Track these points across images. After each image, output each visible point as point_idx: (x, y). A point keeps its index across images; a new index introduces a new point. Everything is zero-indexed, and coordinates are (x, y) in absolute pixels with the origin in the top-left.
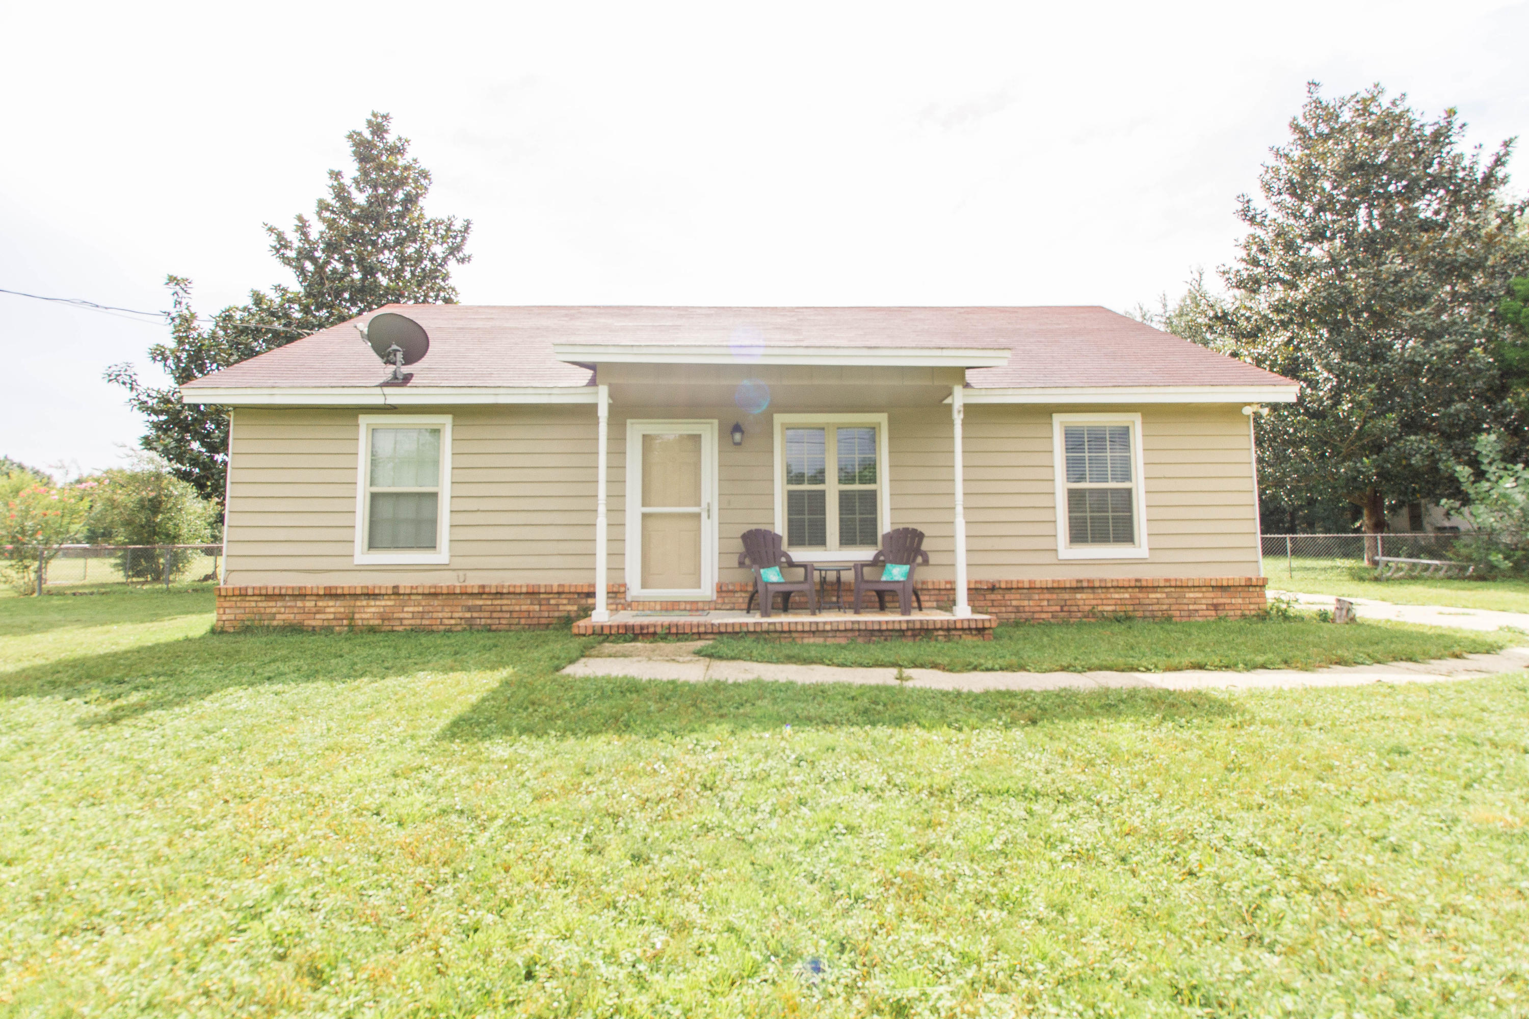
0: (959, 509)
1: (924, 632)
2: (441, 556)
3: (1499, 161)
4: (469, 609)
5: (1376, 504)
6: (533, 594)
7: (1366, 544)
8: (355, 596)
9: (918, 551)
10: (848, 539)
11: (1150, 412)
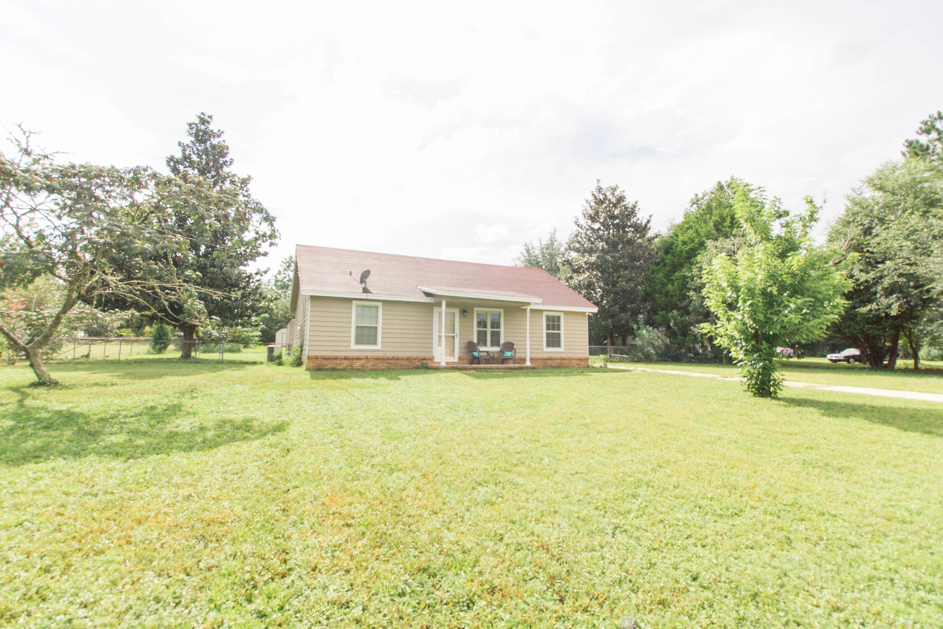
0: (528, 338)
1: (521, 368)
2: (378, 347)
3: (648, 222)
4: (389, 363)
5: (612, 336)
6: (408, 359)
7: (609, 350)
8: (353, 359)
9: (513, 348)
10: (493, 344)
11: (566, 313)
